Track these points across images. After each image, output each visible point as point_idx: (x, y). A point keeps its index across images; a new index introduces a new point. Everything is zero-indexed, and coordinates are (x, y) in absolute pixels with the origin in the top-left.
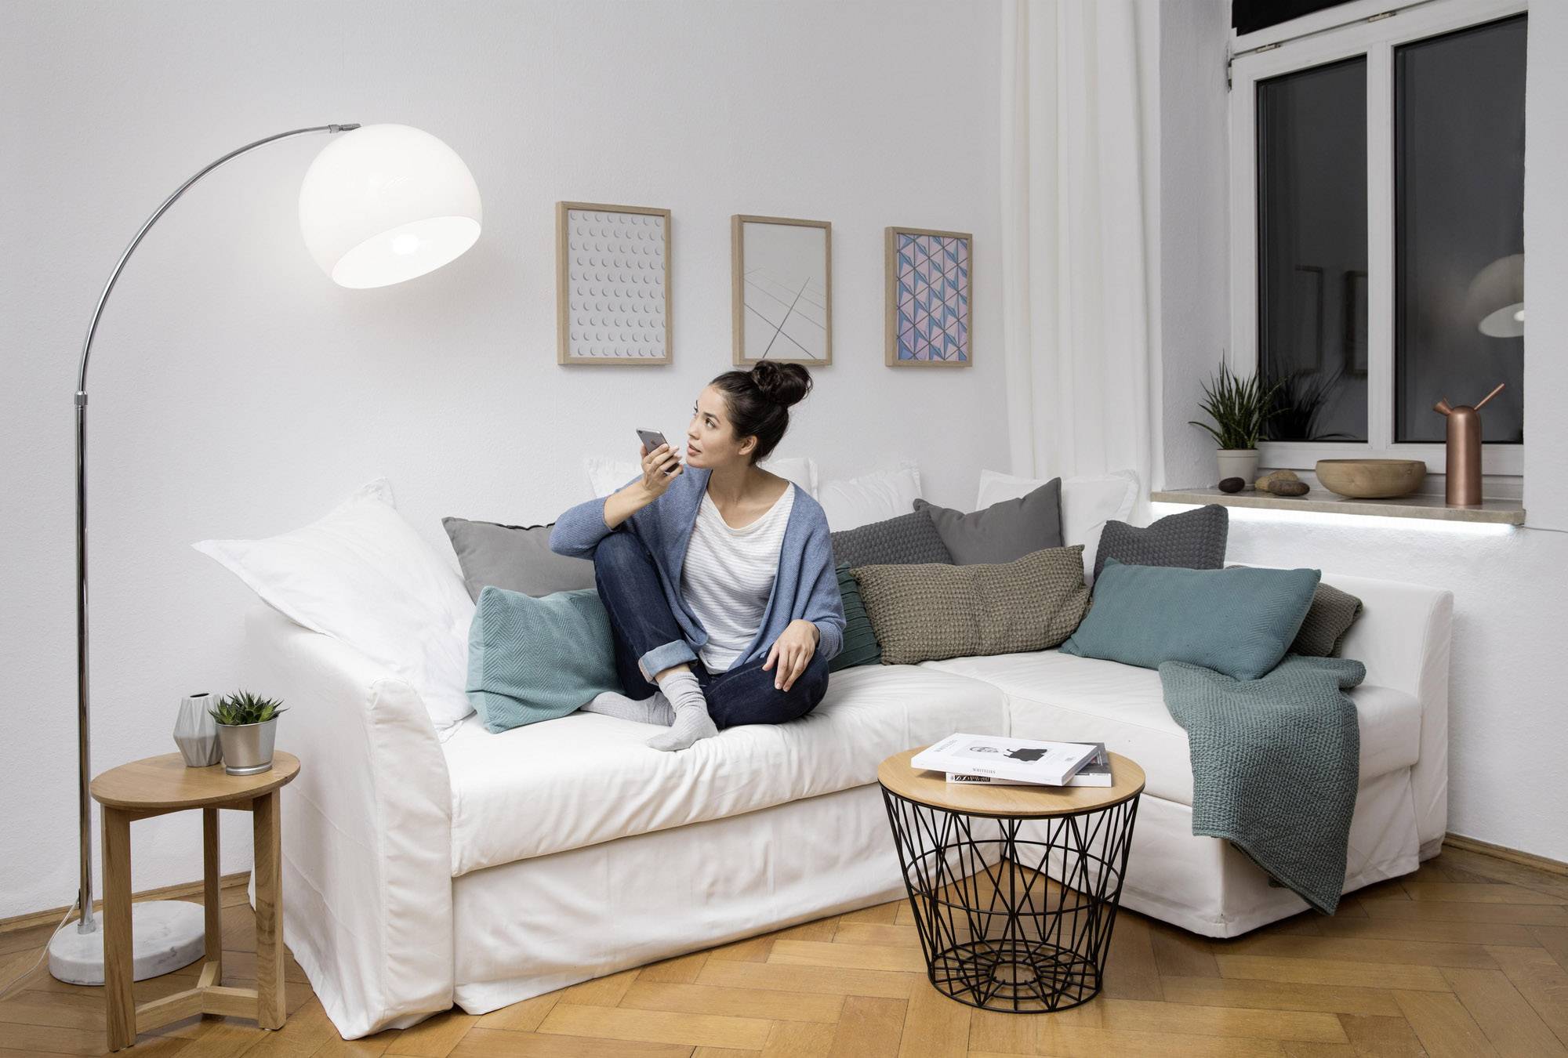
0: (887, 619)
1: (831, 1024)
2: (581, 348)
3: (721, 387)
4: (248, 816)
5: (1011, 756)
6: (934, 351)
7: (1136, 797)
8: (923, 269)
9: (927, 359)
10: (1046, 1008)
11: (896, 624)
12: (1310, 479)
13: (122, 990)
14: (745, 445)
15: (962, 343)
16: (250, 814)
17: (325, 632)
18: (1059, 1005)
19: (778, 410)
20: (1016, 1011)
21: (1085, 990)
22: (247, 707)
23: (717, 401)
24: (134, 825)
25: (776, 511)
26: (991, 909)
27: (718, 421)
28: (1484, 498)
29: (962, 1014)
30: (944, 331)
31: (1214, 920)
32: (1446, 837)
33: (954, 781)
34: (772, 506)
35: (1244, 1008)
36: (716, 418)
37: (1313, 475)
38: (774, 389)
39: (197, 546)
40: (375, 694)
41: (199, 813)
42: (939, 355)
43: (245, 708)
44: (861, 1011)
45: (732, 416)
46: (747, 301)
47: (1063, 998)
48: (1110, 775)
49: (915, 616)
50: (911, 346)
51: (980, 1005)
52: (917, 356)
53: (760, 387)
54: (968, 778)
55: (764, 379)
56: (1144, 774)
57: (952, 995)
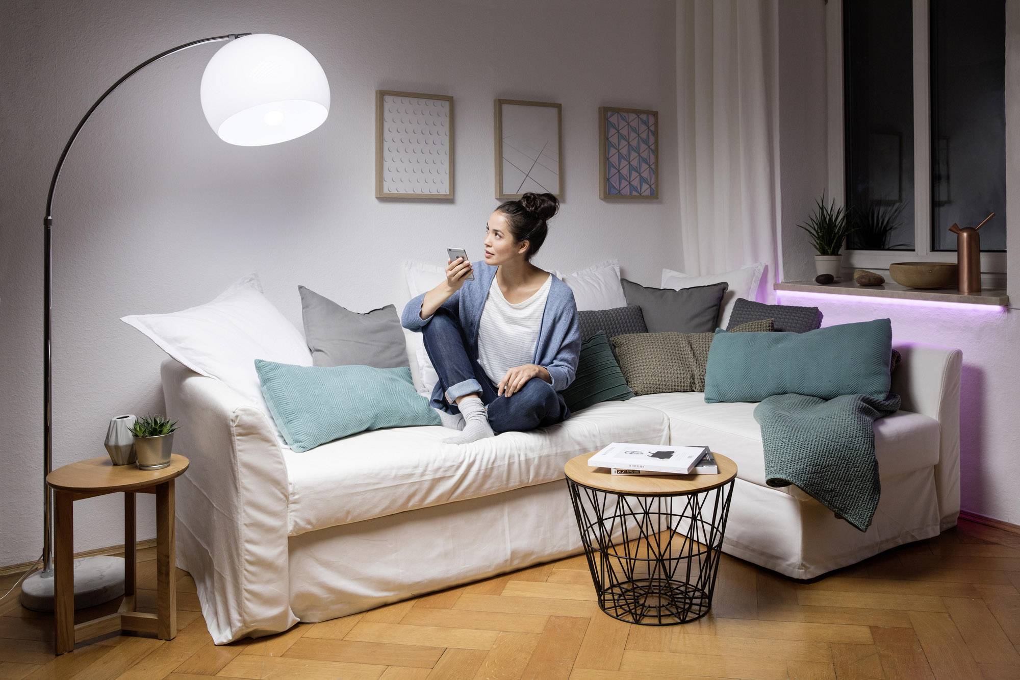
0: (632, 364)
1: (538, 634)
2: (390, 187)
3: (503, 211)
4: (153, 497)
5: (652, 456)
6: (633, 188)
7: (732, 481)
8: (624, 132)
9: (629, 193)
10: (679, 621)
11: (637, 366)
12: (885, 275)
13: (66, 613)
14: (523, 247)
15: (652, 183)
16: (154, 496)
17: (210, 376)
18: (687, 619)
19: (540, 223)
20: (660, 625)
21: (703, 608)
22: (153, 425)
23: (501, 220)
24: (76, 504)
25: (541, 292)
26: (636, 557)
27: (503, 234)
28: (982, 287)
29: (623, 628)
30: (640, 175)
31: (797, 567)
32: (960, 513)
33: (616, 474)
34: (537, 290)
35: (809, 623)
36: (501, 232)
37: (888, 273)
38: (536, 209)
39: (125, 319)
40: (237, 417)
41: (121, 495)
42: (637, 191)
43: (152, 426)
44: (559, 625)
45: (512, 229)
46: (504, 156)
47: (689, 614)
48: (716, 466)
49: (649, 362)
50: (616, 185)
51: (637, 622)
52: (621, 192)
53: (527, 209)
54: (626, 472)
55: (529, 203)
56: (737, 466)
57: (617, 617)
